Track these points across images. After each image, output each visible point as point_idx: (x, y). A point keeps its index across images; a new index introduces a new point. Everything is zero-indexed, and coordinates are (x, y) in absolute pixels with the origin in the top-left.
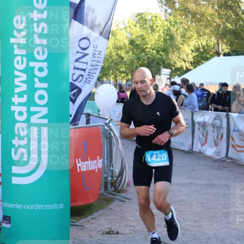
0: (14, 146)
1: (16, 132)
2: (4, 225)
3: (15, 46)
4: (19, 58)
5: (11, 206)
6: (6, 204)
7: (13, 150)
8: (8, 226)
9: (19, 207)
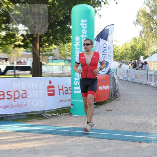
0: (75, 80)
1: (76, 76)
2: (72, 107)
3: (76, 47)
4: (77, 51)
5: (74, 100)
6: (72, 100)
7: (75, 82)
8: (73, 107)
9: (76, 101)
